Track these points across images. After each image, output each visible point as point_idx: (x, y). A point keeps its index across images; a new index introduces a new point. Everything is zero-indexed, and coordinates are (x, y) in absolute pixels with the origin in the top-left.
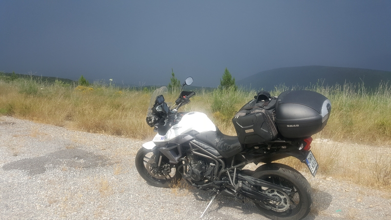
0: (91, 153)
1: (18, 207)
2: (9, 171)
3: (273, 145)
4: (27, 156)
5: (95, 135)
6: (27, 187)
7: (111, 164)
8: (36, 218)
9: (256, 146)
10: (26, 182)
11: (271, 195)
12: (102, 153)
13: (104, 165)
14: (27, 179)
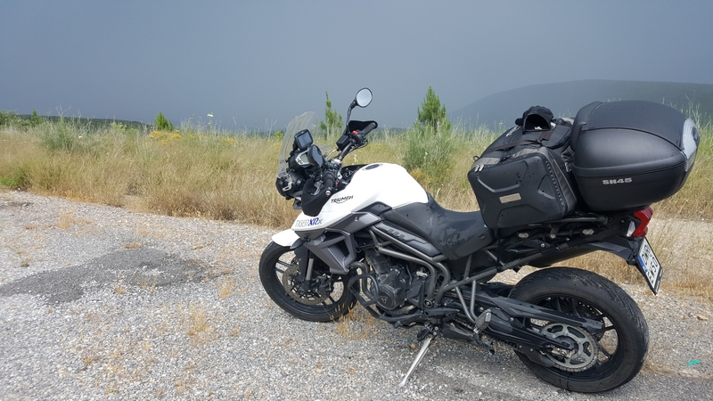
0: (173, 257)
1: (20, 375)
2: (10, 298)
3: (563, 228)
4: (49, 266)
5: (183, 220)
6: (42, 330)
7: (213, 277)
8: (55, 397)
9: (523, 231)
10: (42, 319)
11: (554, 336)
12: (195, 255)
13: (200, 279)
14: (43, 313)
